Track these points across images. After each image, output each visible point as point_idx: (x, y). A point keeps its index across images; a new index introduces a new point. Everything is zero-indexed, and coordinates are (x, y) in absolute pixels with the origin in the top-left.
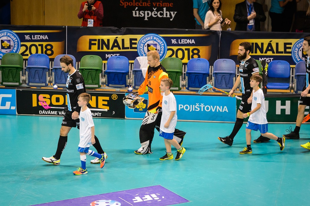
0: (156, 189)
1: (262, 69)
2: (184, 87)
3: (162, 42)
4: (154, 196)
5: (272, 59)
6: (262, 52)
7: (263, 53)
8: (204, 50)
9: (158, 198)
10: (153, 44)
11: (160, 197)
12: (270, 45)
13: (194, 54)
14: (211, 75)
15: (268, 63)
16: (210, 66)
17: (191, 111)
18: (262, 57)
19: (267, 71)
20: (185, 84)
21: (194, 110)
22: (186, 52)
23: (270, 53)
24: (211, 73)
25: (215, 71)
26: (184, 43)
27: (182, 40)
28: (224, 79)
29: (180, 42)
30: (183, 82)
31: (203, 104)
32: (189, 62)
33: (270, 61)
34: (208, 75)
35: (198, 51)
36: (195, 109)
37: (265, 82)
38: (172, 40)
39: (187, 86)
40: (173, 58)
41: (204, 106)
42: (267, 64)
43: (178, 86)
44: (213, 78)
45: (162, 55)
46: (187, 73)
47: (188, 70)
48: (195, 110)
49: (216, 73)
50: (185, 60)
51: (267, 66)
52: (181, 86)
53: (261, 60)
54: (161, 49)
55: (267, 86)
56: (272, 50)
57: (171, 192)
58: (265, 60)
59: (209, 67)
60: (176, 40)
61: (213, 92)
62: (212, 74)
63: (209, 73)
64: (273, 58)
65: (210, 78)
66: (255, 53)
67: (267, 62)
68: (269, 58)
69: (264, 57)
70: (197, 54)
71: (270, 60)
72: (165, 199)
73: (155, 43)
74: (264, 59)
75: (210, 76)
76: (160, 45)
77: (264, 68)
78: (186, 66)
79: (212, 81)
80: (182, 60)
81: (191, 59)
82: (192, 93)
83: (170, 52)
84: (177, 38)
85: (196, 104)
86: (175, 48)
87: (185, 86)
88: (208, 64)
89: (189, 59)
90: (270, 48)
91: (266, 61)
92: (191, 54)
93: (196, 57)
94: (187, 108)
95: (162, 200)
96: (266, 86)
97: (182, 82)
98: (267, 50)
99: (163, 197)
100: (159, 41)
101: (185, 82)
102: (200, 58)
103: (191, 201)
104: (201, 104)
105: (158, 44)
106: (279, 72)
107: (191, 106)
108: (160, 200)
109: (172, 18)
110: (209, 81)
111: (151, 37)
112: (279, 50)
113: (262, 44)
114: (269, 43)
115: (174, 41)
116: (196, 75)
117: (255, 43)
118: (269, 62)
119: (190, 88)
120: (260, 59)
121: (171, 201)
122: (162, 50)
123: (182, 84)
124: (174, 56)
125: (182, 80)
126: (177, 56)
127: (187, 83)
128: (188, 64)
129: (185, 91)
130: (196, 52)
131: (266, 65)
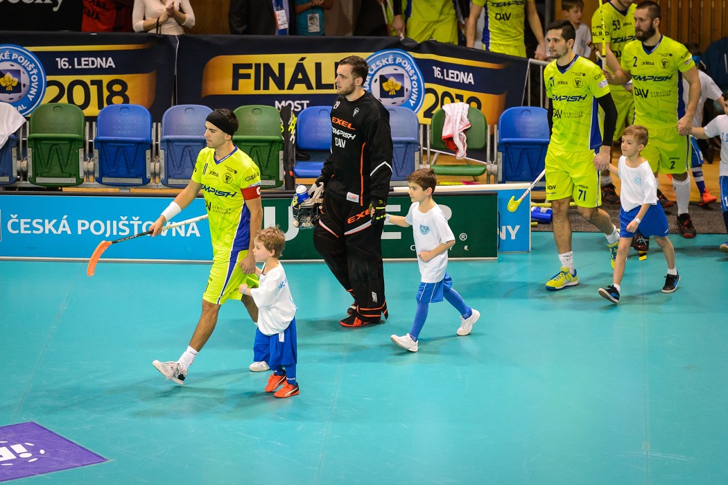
0: (24, 432)
1: (282, 127)
2: (91, 178)
3: (33, 65)
4: (18, 448)
5: (307, 104)
6: (281, 86)
7: (284, 89)
8: (137, 84)
9: (29, 455)
10: (11, 71)
11: (33, 450)
12: (300, 68)
13: (113, 94)
14: (157, 145)
15: (296, 114)
16: (154, 124)
17: (107, 235)
18: (281, 98)
19: (294, 132)
20: (91, 170)
21: (115, 233)
22: (93, 90)
23: (300, 89)
24: (157, 140)
25: (165, 135)
26: (87, 67)
27: (83, 59)
28: (188, 154)
29: (78, 65)
30: (87, 165)
31: (138, 218)
32: (101, 114)
33: (303, 108)
34: (148, 144)
35: (124, 85)
36: (119, 230)
37: (290, 161)
38: (58, 59)
39: (97, 175)
40: (61, 104)
41: (140, 222)
42: (293, 116)
43: (76, 175)
44: (162, 152)
45: (33, 97)
46: (96, 141)
47: (99, 134)
48: (118, 232)
49: (168, 141)
50: (93, 110)
51: (293, 120)
52: (81, 175)
53: (280, 107)
54: (31, 82)
55: (296, 170)
56: (306, 80)
57: (62, 438)
58: (290, 105)
59: (152, 127)
60: (67, 59)
61: (163, 187)
62: (159, 142)
63: (152, 141)
64: (308, 102)
65: (154, 153)
66: (264, 89)
67: (293, 111)
68: (299, 102)
69: (286, 97)
70: (122, 93)
71: (302, 105)
72: (48, 456)
73: (16, 67)
74: (287, 104)
75: (154, 148)
76: (28, 72)
77: (286, 126)
78: (94, 123)
79: (159, 161)
80: (83, 110)
81: (105, 105)
82: (111, 190)
83: (53, 91)
84: (70, 56)
85: (122, 217)
86: (66, 80)
87: (93, 173)
88: (149, 119)
89: (100, 106)
90: (300, 76)
91: (292, 109)
92: (106, 93)
93: (117, 100)
94: (97, 227)
95: (40, 458)
96: (293, 171)
97: (86, 163)
98: (294, 81)
99: (42, 452)
100: (26, 63)
101: (92, 163)
102: (128, 102)
103: (111, 460)
104: (134, 218)
105: (22, 70)
106: (324, 134)
107: (108, 222)
108: (36, 459)
109: (56, 6)
110: (151, 161)
111: (5, 54)
112: (324, 82)
113: (282, 66)
114: (298, 64)
115: (62, 63)
116: (119, 147)
117: (264, 64)
118: (300, 112)
119: (105, 180)
120: (277, 103)
121: (62, 460)
122: (33, 85)
123: (86, 170)
124: (64, 100)
125: (85, 160)
126: (71, 100)
127: (98, 165)
128: (98, 119)
129: (92, 185)
130: (117, 88)
131: (291, 119)
